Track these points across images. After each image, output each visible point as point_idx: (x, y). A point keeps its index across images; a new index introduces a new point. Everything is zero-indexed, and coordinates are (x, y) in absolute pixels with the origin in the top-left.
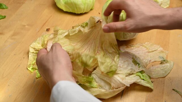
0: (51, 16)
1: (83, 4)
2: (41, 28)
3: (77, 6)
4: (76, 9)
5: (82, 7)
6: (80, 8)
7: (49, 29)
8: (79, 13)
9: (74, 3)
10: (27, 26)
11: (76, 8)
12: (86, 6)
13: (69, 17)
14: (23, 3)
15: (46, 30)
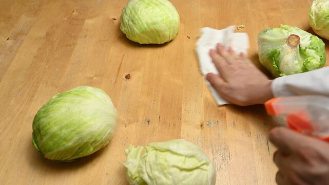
0: (124, 56)
1: (168, 29)
2: (117, 76)
3: (161, 34)
4: (158, 38)
5: (167, 33)
6: (164, 36)
7: (129, 75)
8: (163, 43)
9: (155, 30)
10: (95, 78)
11: (159, 36)
12: (172, 31)
13: (149, 52)
14: (74, 44)
15: (124, 77)
